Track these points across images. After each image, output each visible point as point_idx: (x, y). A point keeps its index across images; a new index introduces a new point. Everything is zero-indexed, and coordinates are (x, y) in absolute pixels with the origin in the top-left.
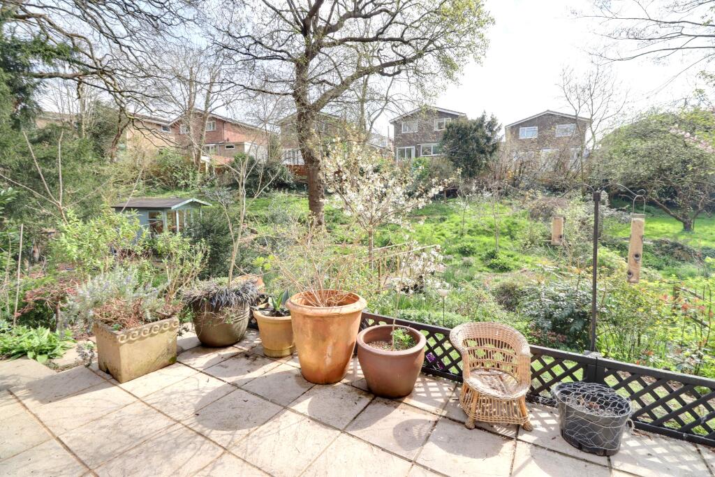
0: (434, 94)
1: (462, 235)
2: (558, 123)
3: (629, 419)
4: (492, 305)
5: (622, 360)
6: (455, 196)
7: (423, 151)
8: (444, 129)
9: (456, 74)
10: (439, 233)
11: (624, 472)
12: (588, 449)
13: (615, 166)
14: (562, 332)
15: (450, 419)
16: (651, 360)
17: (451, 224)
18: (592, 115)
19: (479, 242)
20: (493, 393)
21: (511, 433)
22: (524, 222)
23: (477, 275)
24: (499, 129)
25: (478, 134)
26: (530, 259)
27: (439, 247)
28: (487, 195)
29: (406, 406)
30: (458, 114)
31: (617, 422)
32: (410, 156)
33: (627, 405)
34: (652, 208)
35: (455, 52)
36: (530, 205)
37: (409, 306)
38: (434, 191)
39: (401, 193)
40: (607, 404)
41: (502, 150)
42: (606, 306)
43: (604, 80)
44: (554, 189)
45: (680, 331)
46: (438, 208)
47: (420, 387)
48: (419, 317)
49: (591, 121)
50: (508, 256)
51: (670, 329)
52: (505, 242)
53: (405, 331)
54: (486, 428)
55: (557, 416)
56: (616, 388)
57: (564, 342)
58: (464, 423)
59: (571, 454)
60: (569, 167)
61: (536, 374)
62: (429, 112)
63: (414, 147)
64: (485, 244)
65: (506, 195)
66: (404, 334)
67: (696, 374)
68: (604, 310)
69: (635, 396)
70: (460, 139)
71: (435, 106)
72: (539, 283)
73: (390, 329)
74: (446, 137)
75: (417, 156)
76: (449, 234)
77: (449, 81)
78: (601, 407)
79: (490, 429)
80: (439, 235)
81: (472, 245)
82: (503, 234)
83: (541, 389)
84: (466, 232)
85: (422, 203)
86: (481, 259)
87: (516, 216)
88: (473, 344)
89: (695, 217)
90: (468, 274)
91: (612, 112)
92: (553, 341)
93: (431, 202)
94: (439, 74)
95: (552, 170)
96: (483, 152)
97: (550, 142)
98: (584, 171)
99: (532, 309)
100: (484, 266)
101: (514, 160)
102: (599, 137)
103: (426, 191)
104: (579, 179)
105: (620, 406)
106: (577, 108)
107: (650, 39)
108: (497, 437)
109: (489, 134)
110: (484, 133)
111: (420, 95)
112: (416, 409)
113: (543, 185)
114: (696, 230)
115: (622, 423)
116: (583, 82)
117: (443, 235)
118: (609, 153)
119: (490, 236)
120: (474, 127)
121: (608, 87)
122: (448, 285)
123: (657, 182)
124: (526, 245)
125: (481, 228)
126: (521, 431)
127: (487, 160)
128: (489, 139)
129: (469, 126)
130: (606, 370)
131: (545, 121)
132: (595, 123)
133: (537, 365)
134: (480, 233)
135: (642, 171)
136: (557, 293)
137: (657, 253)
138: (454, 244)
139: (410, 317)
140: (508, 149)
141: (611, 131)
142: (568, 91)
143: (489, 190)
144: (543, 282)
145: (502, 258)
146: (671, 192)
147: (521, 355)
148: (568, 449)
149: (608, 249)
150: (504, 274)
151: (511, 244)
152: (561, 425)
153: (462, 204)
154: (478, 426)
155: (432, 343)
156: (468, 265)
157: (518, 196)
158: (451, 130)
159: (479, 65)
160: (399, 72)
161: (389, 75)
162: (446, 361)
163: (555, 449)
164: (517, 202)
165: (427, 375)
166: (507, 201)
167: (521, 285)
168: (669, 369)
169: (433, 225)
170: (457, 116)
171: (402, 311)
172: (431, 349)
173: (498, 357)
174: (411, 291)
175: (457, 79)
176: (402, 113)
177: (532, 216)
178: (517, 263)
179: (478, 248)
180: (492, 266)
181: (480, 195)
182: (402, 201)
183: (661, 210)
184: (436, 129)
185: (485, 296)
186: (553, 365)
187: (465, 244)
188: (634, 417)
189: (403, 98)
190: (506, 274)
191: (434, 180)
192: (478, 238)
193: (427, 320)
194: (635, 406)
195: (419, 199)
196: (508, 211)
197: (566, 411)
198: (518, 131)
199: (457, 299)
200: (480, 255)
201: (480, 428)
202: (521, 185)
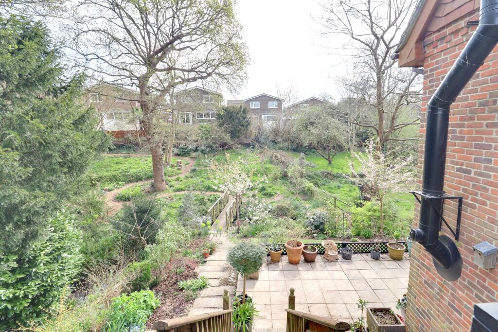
3: (352, 252)
11: (353, 261)
12: (348, 259)
30: (217, 94)
32: (188, 118)
33: (351, 250)
41: (252, 125)
50: (270, 187)
55: (342, 255)
63: (191, 113)
74: (222, 116)
75: (193, 117)
78: (348, 252)
79: (333, 261)
100: (262, 195)
114: (333, 163)
115: (351, 254)
126: (338, 260)
145: (268, 189)
148: (345, 260)
150: (272, 198)
152: (343, 257)
163: (343, 261)
178: (274, 191)
180: (266, 195)
184: (204, 102)
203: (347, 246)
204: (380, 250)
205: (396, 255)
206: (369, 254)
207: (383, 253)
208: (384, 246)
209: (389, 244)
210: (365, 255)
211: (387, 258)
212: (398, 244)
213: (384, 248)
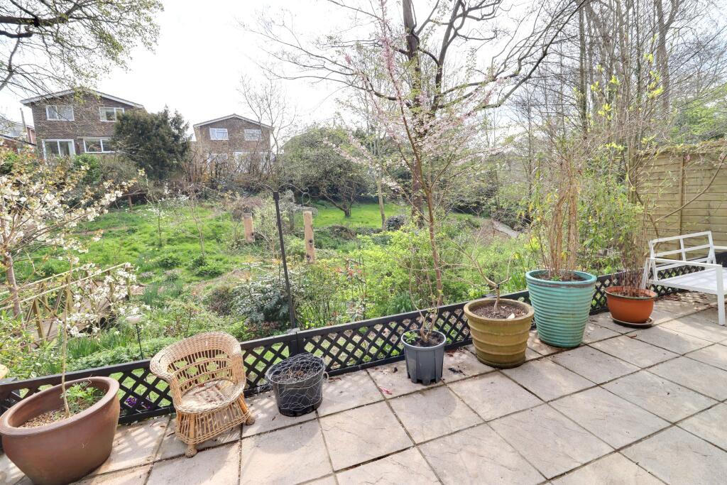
0: (92, 74)
1: (160, 245)
2: (246, 128)
3: (324, 372)
4: (204, 314)
5: (320, 326)
6: (144, 202)
7: (88, 146)
8: (116, 121)
9: (120, 56)
10: (128, 248)
11: (327, 415)
12: (300, 412)
13: (296, 169)
14: (274, 320)
15: (167, 459)
16: (337, 319)
17: (143, 235)
18: (272, 124)
19: (182, 250)
20: (210, 406)
21: (235, 436)
22: (228, 223)
23: (186, 288)
24: (187, 127)
25: (161, 131)
26: (238, 258)
27: (128, 265)
28: (184, 198)
29: (103, 476)
30: (133, 105)
31: (316, 379)
32: (67, 152)
33: (321, 362)
34: (325, 202)
35: (115, 28)
36: (231, 207)
37: (96, 349)
38: (109, 198)
39: (55, 203)
40: (308, 368)
41: (193, 150)
42: (303, 287)
43: (277, 93)
44: (252, 190)
45: (350, 292)
46: (123, 219)
47: (122, 443)
48: (113, 357)
49: (272, 129)
50: (217, 260)
51: (345, 291)
52: (211, 246)
53: (84, 384)
54: (210, 445)
55: (274, 397)
56: (313, 351)
57: (276, 328)
58: (184, 455)
59: (289, 424)
60: (260, 169)
61: (251, 368)
62: (88, 96)
63: (72, 141)
64: (189, 252)
65: (206, 197)
66: (84, 389)
67: (364, 319)
68: (302, 290)
69: (326, 352)
70: (140, 135)
71: (95, 89)
72: (247, 280)
73: (60, 390)
74: (120, 131)
75: (78, 151)
76: (142, 247)
77: (114, 63)
78: (305, 372)
79: (214, 444)
80: (129, 250)
81: (174, 256)
82: (209, 238)
83: (257, 380)
84: (165, 242)
85: (92, 214)
86: (188, 269)
87: (219, 218)
88: (182, 365)
89: (351, 207)
90: (175, 288)
91: (287, 123)
92: (268, 331)
93: (106, 211)
94: (96, 51)
95: (246, 171)
96: (171, 151)
97: (241, 145)
98: (274, 173)
99: (244, 307)
100: (193, 276)
101: (209, 161)
102: (281, 143)
103: (97, 197)
104: (270, 181)
105: (317, 365)
106: (259, 115)
107: (304, 66)
108: (222, 448)
109: (176, 132)
110: (169, 130)
111: (70, 72)
112: (118, 473)
113: (240, 187)
114: (352, 215)
115: (320, 378)
116: (261, 93)
117: (135, 250)
118: (290, 157)
119: (194, 242)
120: (156, 122)
121: (281, 100)
122: (148, 307)
123: (325, 182)
124: (233, 246)
125: (184, 235)
126: (244, 428)
127: (178, 160)
128: (177, 138)
129: (149, 120)
130: (305, 340)
131: (233, 124)
132: (276, 131)
133: (251, 359)
134: (181, 241)
135: (314, 173)
136: (264, 286)
137: (332, 236)
138: (152, 258)
139: (98, 362)
140: (201, 149)
141: (289, 139)
142: (249, 98)
143: (186, 193)
144: (250, 279)
145: (211, 264)
146: (334, 189)
147: (233, 356)
148: (286, 422)
149: (300, 239)
150: (215, 279)
151: (218, 247)
152: (278, 404)
153: (154, 210)
154: (200, 449)
155: (129, 383)
156: (173, 279)
157: (218, 198)
158: (125, 123)
159: (149, 52)
160: (29, 35)
161: (11, 36)
162: (153, 397)
163: (276, 427)
164: (218, 204)
165: (130, 425)
166: (206, 204)
167: (233, 287)
168: (349, 322)
169: (118, 239)
170: (132, 107)
171: (85, 360)
172: (129, 392)
173: (212, 367)
174: (96, 329)
175: (123, 62)
176: (43, 93)
177: (234, 217)
178: (227, 266)
179: (182, 258)
180: (201, 274)
181: (175, 199)
182: (59, 213)
183: (330, 203)
184: (104, 120)
185: (195, 308)
186: (264, 353)
187: (166, 256)
188: (328, 369)
189: (41, 71)
190: (218, 279)
191: (106, 184)
192: (181, 246)
193: (126, 357)
194: (327, 360)
195: (88, 209)
196: (211, 215)
197: (279, 389)
198: (208, 132)
199: (163, 321)
200: (186, 265)
201: (203, 450)
202: (219, 187)
203: (309, 347)
204: (440, 341)
205: (501, 345)
206: (402, 365)
207: (450, 349)
208: (453, 320)
209: (472, 308)
210: (383, 376)
211: (470, 368)
212: (500, 303)
213: (454, 327)
